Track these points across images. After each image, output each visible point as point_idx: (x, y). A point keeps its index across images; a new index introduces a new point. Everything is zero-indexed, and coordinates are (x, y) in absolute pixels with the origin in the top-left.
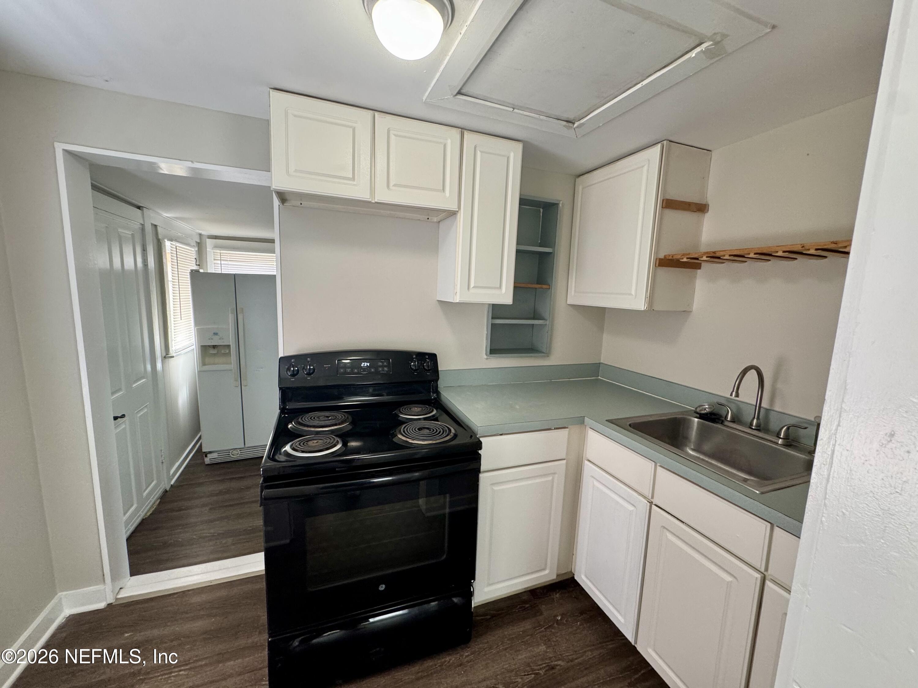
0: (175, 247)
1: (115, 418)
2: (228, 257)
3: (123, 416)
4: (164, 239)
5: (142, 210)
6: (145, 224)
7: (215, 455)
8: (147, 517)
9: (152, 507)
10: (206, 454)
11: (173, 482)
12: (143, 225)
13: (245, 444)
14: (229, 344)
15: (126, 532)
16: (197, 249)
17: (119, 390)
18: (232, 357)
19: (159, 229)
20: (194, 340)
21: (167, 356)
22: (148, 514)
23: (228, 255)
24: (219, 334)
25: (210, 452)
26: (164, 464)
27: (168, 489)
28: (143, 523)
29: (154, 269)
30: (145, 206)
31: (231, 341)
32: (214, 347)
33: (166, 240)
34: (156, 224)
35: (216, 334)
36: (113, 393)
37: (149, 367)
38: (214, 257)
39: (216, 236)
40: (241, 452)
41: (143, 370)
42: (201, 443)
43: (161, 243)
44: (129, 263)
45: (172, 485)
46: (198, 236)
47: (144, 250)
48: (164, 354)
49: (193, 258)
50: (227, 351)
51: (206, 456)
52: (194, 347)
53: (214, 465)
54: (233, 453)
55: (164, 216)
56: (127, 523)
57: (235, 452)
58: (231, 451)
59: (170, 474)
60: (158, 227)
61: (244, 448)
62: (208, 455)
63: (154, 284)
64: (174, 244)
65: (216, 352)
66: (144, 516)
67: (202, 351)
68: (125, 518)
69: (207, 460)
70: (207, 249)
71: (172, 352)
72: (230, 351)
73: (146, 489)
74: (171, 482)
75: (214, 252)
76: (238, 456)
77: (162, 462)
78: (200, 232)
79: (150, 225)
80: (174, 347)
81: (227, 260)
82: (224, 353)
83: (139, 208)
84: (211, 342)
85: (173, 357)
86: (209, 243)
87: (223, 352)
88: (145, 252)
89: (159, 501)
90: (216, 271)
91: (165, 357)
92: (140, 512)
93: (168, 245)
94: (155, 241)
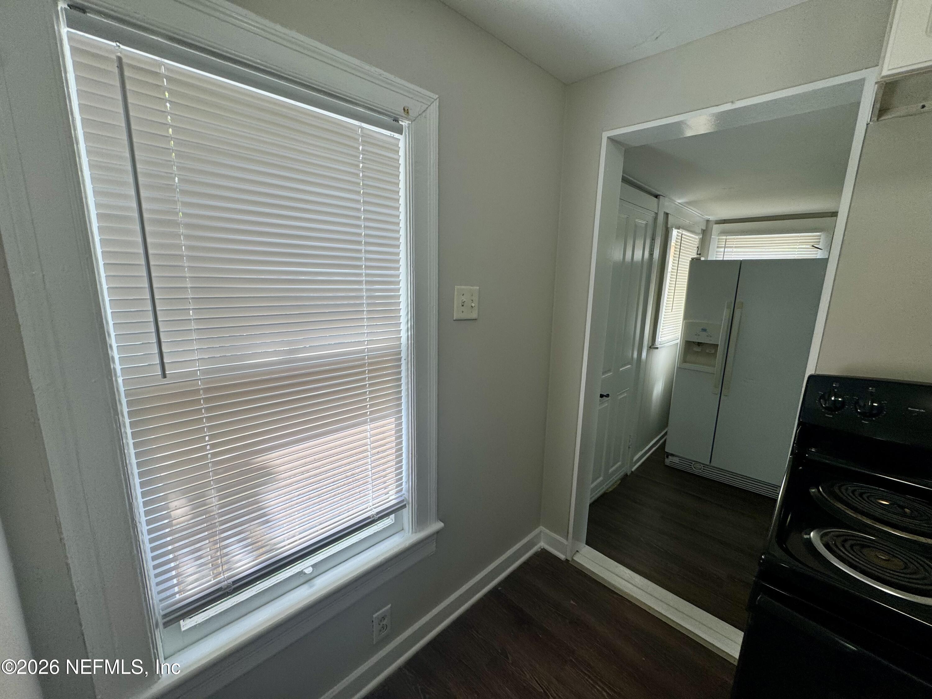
0: (681, 235)
1: (602, 396)
2: (735, 243)
3: (608, 396)
4: (672, 227)
5: (659, 199)
6: (659, 213)
7: (676, 460)
8: (608, 492)
9: (613, 485)
10: (668, 455)
11: (633, 470)
12: (657, 214)
13: (710, 462)
14: (717, 343)
15: (591, 498)
16: (701, 237)
17: (609, 371)
18: (717, 360)
19: (670, 217)
20: (680, 334)
21: (652, 346)
22: (610, 490)
23: (735, 240)
24: (707, 331)
25: (672, 455)
26: (631, 449)
27: (628, 474)
28: (604, 496)
29: (657, 261)
30: (662, 194)
31: (720, 339)
32: (699, 344)
33: (674, 229)
34: (668, 212)
35: (704, 330)
36: (604, 373)
37: (635, 355)
38: (718, 244)
39: (725, 220)
40: (704, 468)
41: (630, 357)
42: (665, 441)
43: (669, 231)
44: (638, 255)
45: (632, 471)
46: (705, 223)
47: (653, 240)
48: (650, 344)
49: (695, 247)
50: (713, 351)
51: (667, 457)
52: (679, 341)
53: (673, 470)
54: (695, 466)
55: (677, 203)
56: (593, 490)
57: (698, 466)
58: (693, 463)
59: (633, 460)
60: (669, 215)
61: (708, 465)
62: (670, 457)
63: (655, 272)
64: (681, 231)
65: (700, 351)
66: (607, 490)
67: (685, 345)
68: (593, 486)
69: (668, 461)
70: (712, 236)
71: (657, 344)
72: (716, 351)
73: (612, 467)
74: (632, 468)
75: (719, 239)
76: (700, 471)
77: (629, 447)
78: (708, 217)
79: (663, 213)
80: (660, 338)
81: (733, 247)
82: (708, 353)
83: (657, 196)
84: (697, 339)
85: (657, 348)
86: (716, 228)
87: (707, 351)
88: (653, 241)
89: (620, 481)
90: (718, 257)
91: (650, 347)
92: (604, 486)
93: (675, 233)
94: (664, 229)
